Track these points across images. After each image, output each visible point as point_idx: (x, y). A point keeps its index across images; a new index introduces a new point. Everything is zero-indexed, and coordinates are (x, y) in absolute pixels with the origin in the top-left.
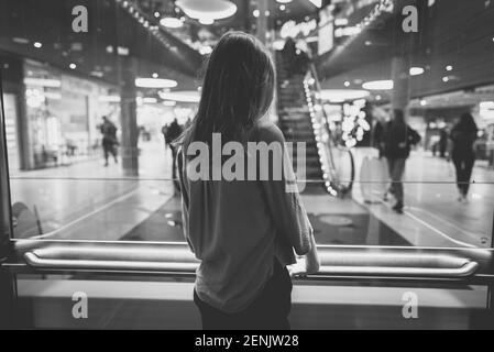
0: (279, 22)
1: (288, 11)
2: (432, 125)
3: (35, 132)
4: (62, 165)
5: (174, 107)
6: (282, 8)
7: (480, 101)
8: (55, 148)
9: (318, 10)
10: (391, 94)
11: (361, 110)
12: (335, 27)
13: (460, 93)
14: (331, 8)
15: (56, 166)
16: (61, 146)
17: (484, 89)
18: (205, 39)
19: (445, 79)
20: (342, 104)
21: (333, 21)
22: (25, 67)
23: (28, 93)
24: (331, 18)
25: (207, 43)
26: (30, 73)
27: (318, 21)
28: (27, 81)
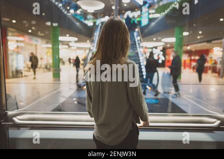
0: (124, 12)
1: (128, 7)
2: (193, 58)
3: (12, 61)
4: (25, 76)
5: (76, 49)
6: (125, 5)
7: (213, 47)
8: (22, 68)
9: (141, 6)
10: (174, 44)
11: (161, 51)
12: (149, 14)
13: (205, 43)
14: (147, 5)
15: (22, 77)
16: (24, 67)
17: (216, 42)
18: (90, 19)
19: (199, 37)
20: (152, 48)
21: (148, 11)
22: (8, 32)
23: (9, 43)
24: (147, 10)
25: (91, 21)
26: (10, 34)
27: (141, 11)
28: (9, 38)
